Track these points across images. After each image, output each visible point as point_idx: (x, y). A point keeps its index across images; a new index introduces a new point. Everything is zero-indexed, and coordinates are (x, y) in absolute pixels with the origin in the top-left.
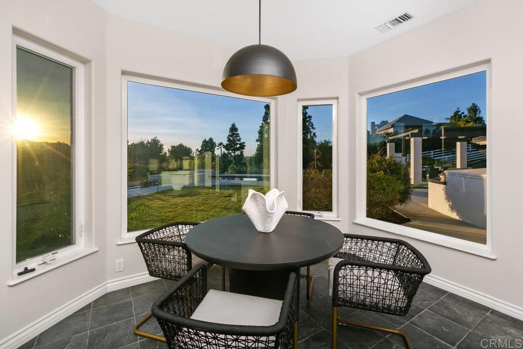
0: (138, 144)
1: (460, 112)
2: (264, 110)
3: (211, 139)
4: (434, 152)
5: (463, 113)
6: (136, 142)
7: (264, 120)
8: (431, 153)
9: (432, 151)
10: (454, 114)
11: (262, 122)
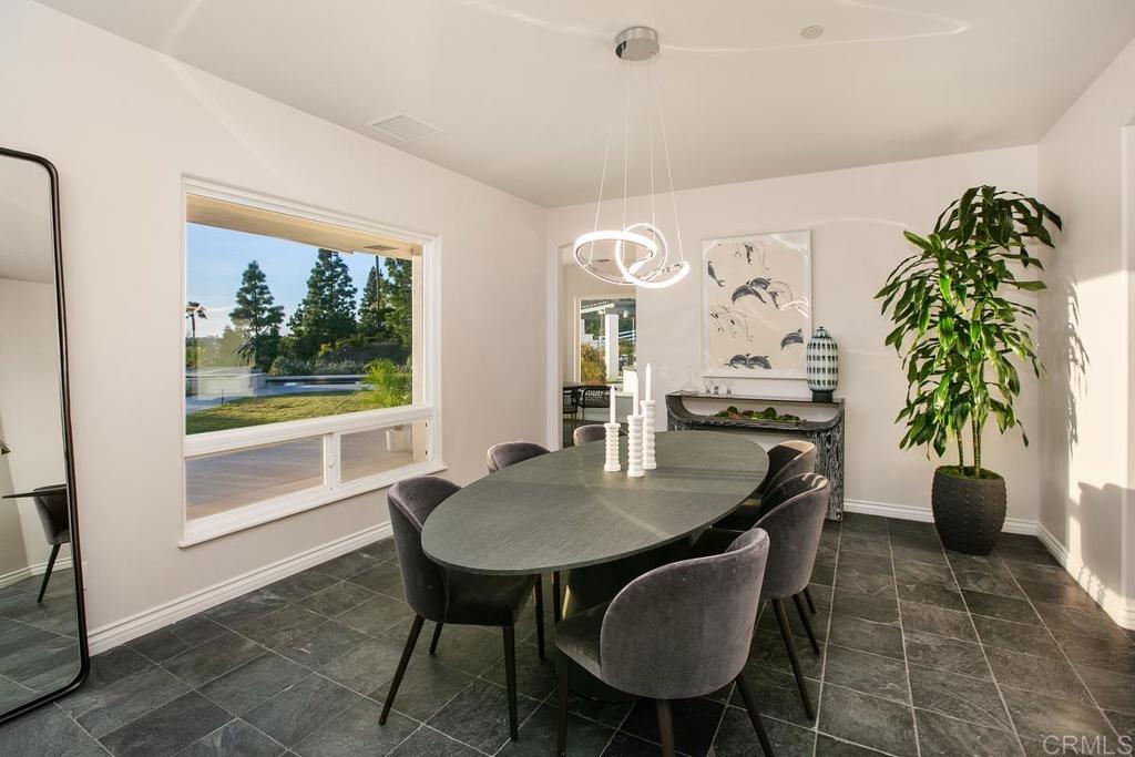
7: (321, 258)
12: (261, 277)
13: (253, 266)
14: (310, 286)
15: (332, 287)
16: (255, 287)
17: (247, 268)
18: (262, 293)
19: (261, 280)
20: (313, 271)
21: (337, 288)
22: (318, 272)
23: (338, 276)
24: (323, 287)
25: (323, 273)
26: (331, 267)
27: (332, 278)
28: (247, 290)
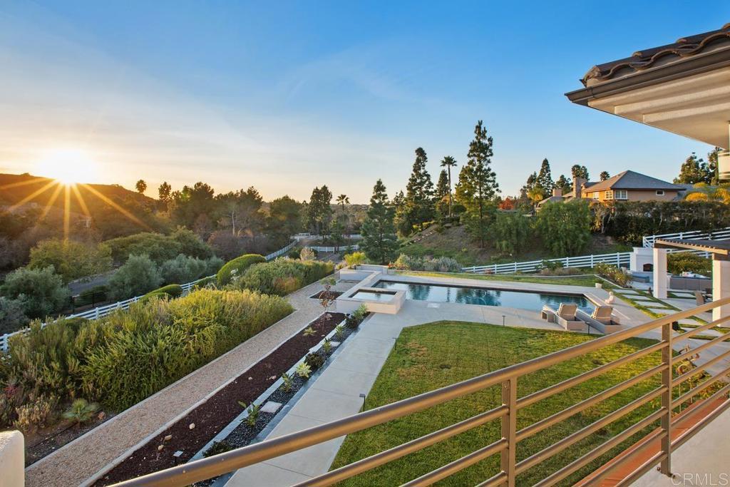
0: (226, 195)
1: (696, 158)
2: (415, 156)
3: (325, 188)
4: (683, 235)
5: (701, 160)
6: (224, 193)
7: (415, 170)
8: (679, 235)
9: (681, 234)
10: (688, 161)
11: (413, 173)
12: (383, 189)
13: (379, 183)
14: (408, 189)
15: (421, 188)
16: (380, 195)
17: (376, 184)
18: (384, 199)
19: (384, 191)
20: (410, 179)
21: (424, 189)
22: (413, 180)
23: (425, 182)
24: (416, 189)
25: (416, 180)
26: (420, 176)
27: (422, 184)
28: (375, 197)
